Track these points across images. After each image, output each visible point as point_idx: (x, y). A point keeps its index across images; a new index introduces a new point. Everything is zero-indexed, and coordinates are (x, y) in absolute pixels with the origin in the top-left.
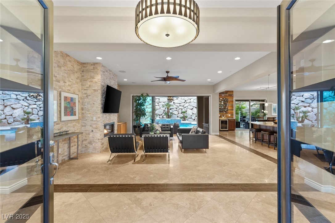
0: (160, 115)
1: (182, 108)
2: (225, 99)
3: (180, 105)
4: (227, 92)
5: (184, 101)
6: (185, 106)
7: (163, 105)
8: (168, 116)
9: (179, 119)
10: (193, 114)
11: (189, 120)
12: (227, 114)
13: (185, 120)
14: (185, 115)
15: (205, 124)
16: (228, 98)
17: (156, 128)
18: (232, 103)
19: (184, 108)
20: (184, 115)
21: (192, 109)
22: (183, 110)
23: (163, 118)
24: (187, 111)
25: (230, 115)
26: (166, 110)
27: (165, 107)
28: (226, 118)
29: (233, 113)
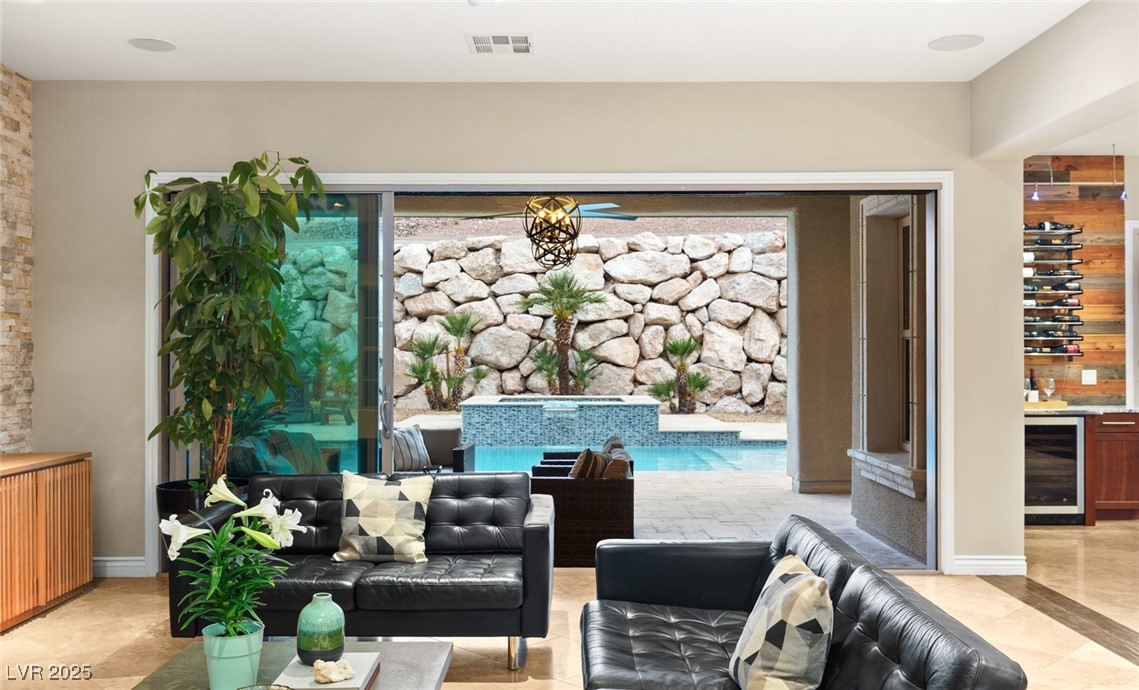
0: (501, 371)
1: (672, 314)
2: (1055, 226)
3: (657, 293)
4: (1070, 167)
5: (687, 267)
6: (691, 302)
7: (525, 295)
8: (564, 373)
9: (644, 398)
10: (750, 360)
11: (721, 403)
12: (1071, 370)
13: (691, 411)
14: (693, 369)
15: (875, 460)
16: (1074, 219)
17: (362, 521)
18: (1109, 265)
19: (683, 320)
20: (681, 370)
21: (745, 323)
22: (679, 334)
23: (526, 390)
24: (708, 338)
25: (1090, 377)
26: (551, 329)
27: (536, 309)
28: (1061, 406)
29: (1123, 353)
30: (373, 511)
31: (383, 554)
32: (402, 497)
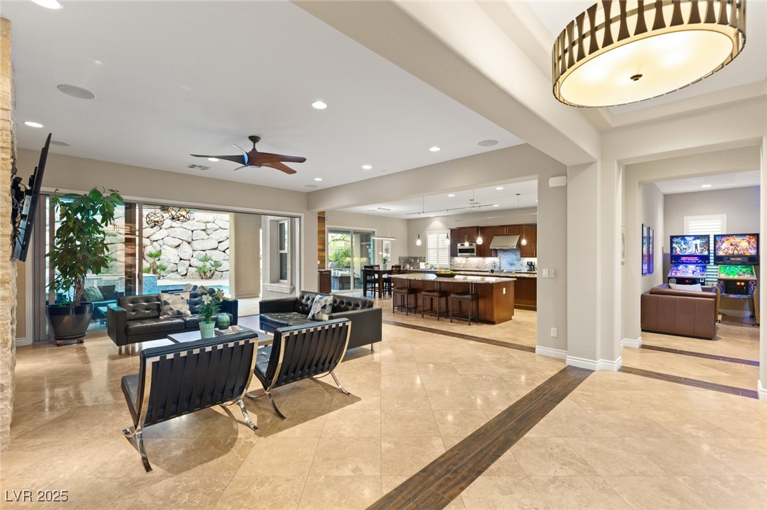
10: (181, 259)
11: (169, 276)
14: (158, 263)
18: (322, 235)
19: (152, 244)
20: (154, 263)
21: (179, 245)
24: (163, 251)
29: (325, 257)
30: (174, 303)
31: (179, 314)
32: (182, 298)
